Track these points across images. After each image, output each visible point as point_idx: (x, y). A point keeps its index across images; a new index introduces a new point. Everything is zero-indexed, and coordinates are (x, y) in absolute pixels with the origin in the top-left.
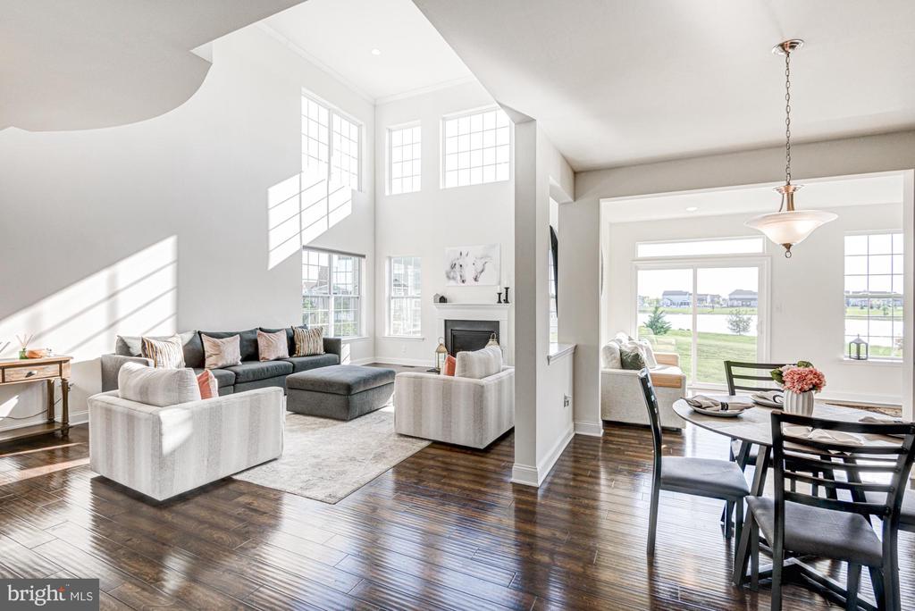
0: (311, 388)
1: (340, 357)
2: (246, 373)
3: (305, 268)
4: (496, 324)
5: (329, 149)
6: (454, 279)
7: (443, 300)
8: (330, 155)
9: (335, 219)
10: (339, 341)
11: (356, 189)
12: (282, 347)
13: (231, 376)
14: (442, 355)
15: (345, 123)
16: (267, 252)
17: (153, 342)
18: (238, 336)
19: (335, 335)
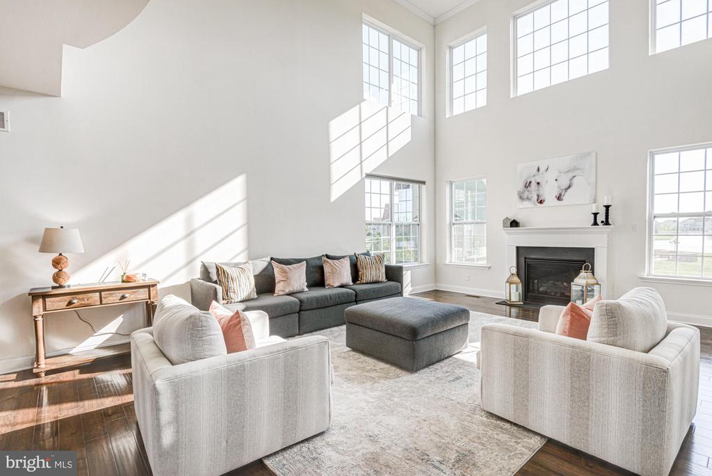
0: (370, 325)
1: (402, 286)
2: (310, 300)
3: (367, 196)
4: (591, 251)
5: (390, 75)
6: (528, 199)
7: (514, 224)
8: (390, 82)
9: (395, 147)
10: (401, 268)
11: (416, 114)
12: (345, 274)
13: (295, 303)
14: (514, 286)
15: (405, 48)
16: (329, 185)
17: (225, 268)
18: (305, 262)
19: (397, 262)
